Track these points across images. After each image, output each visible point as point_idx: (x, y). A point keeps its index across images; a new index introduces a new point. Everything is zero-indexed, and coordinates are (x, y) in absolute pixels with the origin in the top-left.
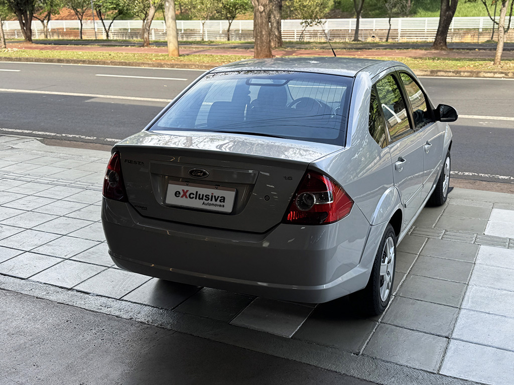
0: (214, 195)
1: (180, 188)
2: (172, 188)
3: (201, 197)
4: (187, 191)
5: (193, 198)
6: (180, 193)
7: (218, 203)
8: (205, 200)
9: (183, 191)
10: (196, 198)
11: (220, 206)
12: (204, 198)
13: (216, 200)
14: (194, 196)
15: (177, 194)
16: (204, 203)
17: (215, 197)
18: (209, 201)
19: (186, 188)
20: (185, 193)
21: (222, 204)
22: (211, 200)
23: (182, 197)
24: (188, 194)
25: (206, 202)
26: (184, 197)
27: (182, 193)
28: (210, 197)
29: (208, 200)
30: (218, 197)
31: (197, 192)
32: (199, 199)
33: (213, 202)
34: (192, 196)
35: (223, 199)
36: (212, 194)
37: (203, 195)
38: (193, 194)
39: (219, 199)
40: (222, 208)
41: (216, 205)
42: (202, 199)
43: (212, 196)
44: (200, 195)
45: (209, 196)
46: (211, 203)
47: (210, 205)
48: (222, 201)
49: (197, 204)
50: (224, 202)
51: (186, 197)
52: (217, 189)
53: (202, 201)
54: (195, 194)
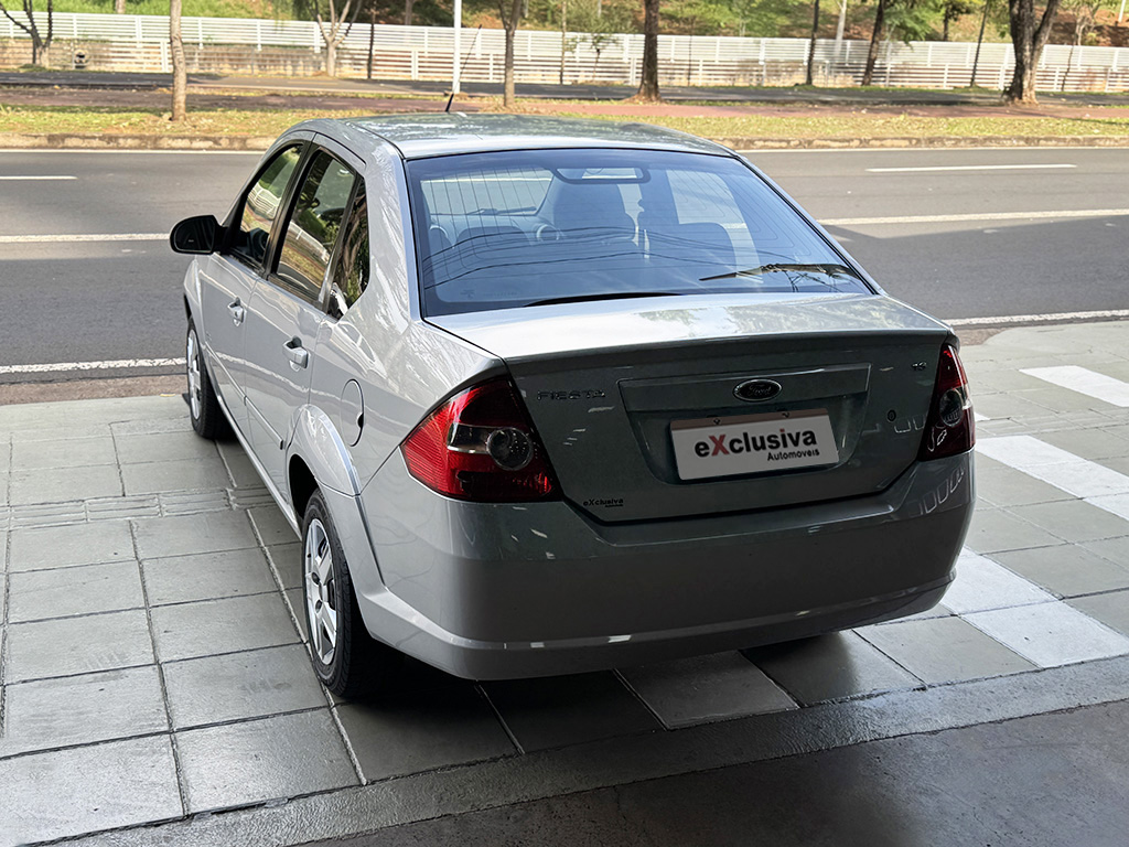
0: (786, 433)
1: (704, 434)
2: (685, 439)
3: (759, 444)
4: (722, 437)
5: (741, 449)
6: (706, 447)
7: (802, 447)
8: (771, 447)
9: (713, 438)
10: (748, 449)
11: (809, 453)
12: (767, 443)
13: (796, 443)
14: (743, 445)
15: (701, 449)
16: (770, 457)
17: (790, 435)
18: (781, 449)
19: (717, 431)
20: (719, 443)
21: (812, 448)
22: (785, 445)
23: (715, 453)
24: (726, 444)
25: (774, 452)
26: (720, 452)
27: (712, 446)
28: (780, 439)
29: (778, 445)
30: (798, 434)
31: (746, 435)
32: (757, 448)
33: (791, 448)
34: (737, 446)
35: (811, 438)
36: (782, 430)
37: (762, 438)
38: (739, 441)
39: (802, 438)
40: (816, 456)
41: (799, 454)
42: (763, 447)
43: (783, 436)
44: (754, 439)
45: (776, 437)
46: (787, 451)
47: (786, 456)
48: (809, 441)
49: (756, 462)
50: (814, 442)
51: (726, 452)
52: (787, 417)
53: (764, 453)
54: (743, 439)
